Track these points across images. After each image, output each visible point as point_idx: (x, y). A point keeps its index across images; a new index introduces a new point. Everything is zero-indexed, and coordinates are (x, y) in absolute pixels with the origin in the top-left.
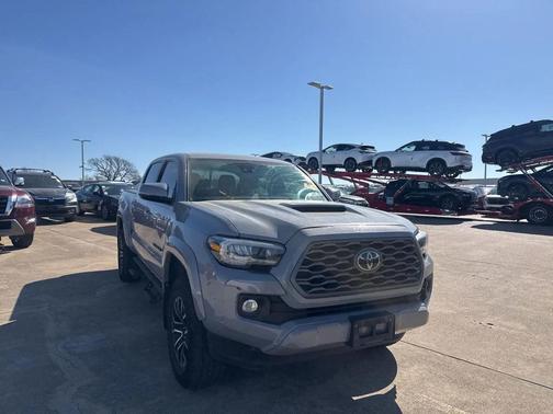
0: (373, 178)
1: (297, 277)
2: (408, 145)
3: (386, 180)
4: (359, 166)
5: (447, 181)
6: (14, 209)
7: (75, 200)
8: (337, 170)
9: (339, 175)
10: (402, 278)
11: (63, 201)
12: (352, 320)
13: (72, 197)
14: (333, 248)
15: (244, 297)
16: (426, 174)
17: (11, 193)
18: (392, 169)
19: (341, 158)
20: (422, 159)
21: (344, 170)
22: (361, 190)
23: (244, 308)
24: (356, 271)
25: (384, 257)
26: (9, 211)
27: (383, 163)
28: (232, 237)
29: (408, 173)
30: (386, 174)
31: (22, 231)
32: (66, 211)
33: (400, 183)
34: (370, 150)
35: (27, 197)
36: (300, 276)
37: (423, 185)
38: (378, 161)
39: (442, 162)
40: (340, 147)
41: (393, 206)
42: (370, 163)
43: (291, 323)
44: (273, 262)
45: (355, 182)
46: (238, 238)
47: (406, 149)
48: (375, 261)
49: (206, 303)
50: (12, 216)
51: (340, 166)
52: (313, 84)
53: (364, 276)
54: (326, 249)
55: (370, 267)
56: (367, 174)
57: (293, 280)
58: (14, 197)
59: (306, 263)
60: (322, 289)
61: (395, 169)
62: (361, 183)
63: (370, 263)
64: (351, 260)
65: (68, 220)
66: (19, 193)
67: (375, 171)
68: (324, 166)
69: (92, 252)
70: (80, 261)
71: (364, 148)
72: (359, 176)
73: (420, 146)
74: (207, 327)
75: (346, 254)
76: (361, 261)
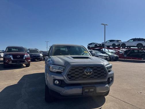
0: (121, 49)
1: (67, 75)
2: (131, 40)
3: (125, 50)
4: (117, 46)
5: (143, 50)
6: (26, 58)
7: (42, 56)
8: (110, 47)
9: (111, 49)
10: (100, 77)
11: (39, 56)
12: (83, 88)
13: (41, 55)
14: (78, 68)
15: (55, 80)
16: (137, 48)
17: (25, 54)
18: (126, 47)
19: (111, 44)
20: (135, 43)
21: (112, 47)
22: (117, 53)
23: (55, 83)
24: (85, 74)
25: (93, 71)
26: (24, 58)
27: (124, 45)
28: (54, 65)
29: (131, 48)
30: (124, 48)
31: (27, 63)
32: (40, 58)
33: (129, 50)
34: (120, 41)
35: (29, 55)
36: (68, 75)
37: (136, 51)
38: (122, 44)
39: (141, 44)
40: (111, 41)
41: (126, 57)
42: (119, 45)
43: (66, 87)
44: (62, 71)
45: (116, 50)
46: (55, 65)
47: (130, 41)
48: (91, 72)
49: (47, 81)
50: (25, 59)
51: (111, 46)
52: (102, 24)
53: (87, 76)
54: (76, 68)
55: (89, 73)
56: (119, 48)
57: (66, 76)
58: (26, 55)
59: (70, 71)
60: (74, 79)
61: (127, 47)
62: (117, 51)
63: (89, 72)
65: (41, 60)
66: (27, 54)
67: (121, 47)
68: (106, 46)
69: (42, 68)
70: (38, 70)
71: (118, 41)
72: (117, 49)
73: (134, 40)
74: (48, 87)
75: (82, 70)
76: (86, 72)
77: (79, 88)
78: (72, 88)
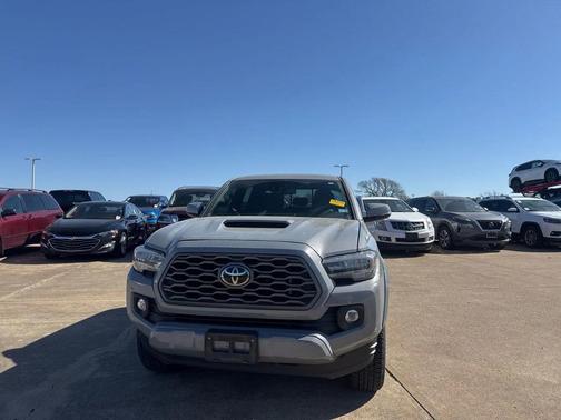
1: (164, 284)
14: (198, 260)
15: (138, 296)
24: (220, 285)
25: (256, 274)
36: (166, 282)
46: (146, 247)
48: (244, 278)
53: (230, 291)
54: (191, 260)
55: (235, 283)
57: (160, 285)
63: (235, 279)
64: (216, 273)
75: (212, 267)
76: (225, 276)
77: (193, 333)
78: (170, 330)
